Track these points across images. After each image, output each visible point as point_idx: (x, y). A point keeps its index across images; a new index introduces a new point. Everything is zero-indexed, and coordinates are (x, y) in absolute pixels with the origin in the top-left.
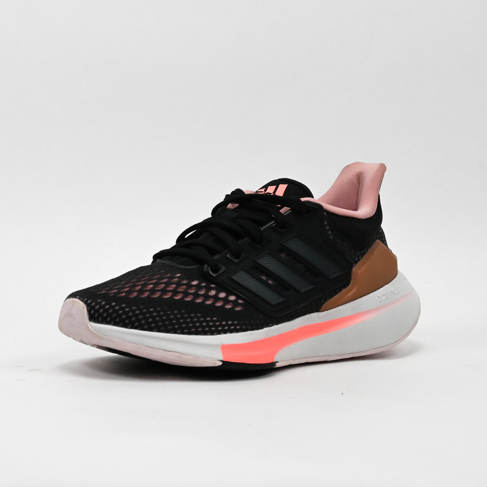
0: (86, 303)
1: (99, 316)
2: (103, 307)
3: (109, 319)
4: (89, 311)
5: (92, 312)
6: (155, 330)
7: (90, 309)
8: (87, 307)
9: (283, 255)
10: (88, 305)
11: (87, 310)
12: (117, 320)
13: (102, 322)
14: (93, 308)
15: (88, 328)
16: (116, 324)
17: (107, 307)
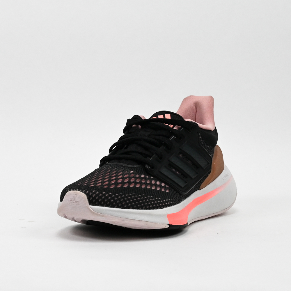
0: (85, 193)
1: (96, 201)
2: (98, 195)
3: (102, 203)
4: (89, 199)
5: (91, 199)
6: (131, 208)
7: (89, 197)
8: (87, 196)
9: (181, 156)
10: (87, 195)
11: (87, 198)
12: (108, 203)
13: (98, 205)
14: (91, 196)
15: (89, 209)
16: (107, 206)
17: (101, 195)
